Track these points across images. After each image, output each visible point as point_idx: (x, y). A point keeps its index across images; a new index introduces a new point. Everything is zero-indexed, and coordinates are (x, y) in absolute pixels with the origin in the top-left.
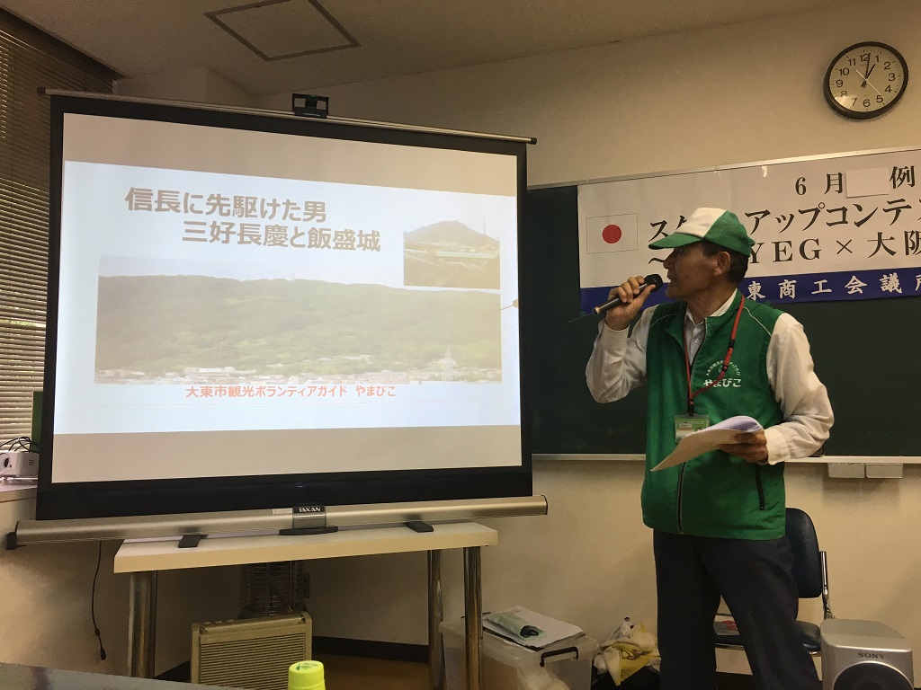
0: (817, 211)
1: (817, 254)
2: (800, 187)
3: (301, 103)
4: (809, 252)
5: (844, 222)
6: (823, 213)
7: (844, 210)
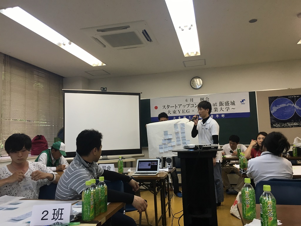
0: (189, 105)
1: (189, 112)
2: (186, 101)
3: (102, 89)
4: (188, 112)
5: (193, 107)
6: (190, 105)
7: (193, 105)
